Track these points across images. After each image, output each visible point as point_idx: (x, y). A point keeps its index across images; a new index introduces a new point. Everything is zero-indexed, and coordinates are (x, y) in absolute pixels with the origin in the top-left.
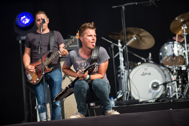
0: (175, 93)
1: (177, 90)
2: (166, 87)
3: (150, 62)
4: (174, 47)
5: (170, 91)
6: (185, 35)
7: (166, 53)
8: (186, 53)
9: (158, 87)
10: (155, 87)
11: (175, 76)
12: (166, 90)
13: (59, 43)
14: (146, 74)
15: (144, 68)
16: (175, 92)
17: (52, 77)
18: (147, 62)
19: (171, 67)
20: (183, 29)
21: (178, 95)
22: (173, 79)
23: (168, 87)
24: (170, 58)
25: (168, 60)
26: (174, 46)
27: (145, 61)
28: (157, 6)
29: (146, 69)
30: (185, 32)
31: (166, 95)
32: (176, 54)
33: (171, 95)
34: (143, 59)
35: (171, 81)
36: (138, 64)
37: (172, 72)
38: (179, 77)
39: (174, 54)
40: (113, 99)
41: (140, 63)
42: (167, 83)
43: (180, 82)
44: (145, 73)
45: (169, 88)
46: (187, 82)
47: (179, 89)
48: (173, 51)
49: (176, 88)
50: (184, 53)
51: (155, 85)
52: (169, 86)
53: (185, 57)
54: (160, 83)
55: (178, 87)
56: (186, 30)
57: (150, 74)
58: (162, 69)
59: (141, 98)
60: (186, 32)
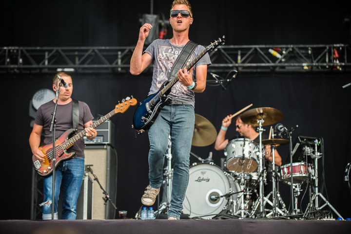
0: (239, 211)
1: (243, 207)
2: (229, 200)
3: (210, 163)
4: (245, 146)
5: (234, 207)
6: (261, 131)
7: (233, 153)
8: (261, 157)
9: (218, 199)
10: (214, 199)
11: (243, 187)
12: (230, 205)
13: (85, 120)
14: (203, 180)
15: (201, 171)
16: (240, 209)
17: (72, 169)
18: (206, 163)
19: (238, 174)
20: (258, 121)
21: (245, 214)
22: (239, 190)
23: (231, 200)
24: (238, 161)
25: (235, 163)
26: (244, 144)
27: (203, 162)
28: (225, 89)
29: (203, 173)
30: (260, 127)
31: (228, 211)
32: (247, 156)
33: (235, 212)
34: (200, 159)
35: (236, 192)
36: (193, 164)
37: (239, 182)
38: (248, 189)
39: (244, 155)
40: (152, 211)
41: (196, 164)
42: (231, 195)
43: (248, 196)
44: (201, 178)
45: (232, 203)
46: (257, 195)
47: (246, 205)
48: (243, 151)
49: (243, 204)
50: (258, 157)
51: (213, 197)
52: (233, 199)
53: (258, 162)
54: (221, 194)
55: (245, 203)
56: (262, 124)
57: (208, 180)
58: (226, 174)
59: (193, 213)
60: (262, 127)
